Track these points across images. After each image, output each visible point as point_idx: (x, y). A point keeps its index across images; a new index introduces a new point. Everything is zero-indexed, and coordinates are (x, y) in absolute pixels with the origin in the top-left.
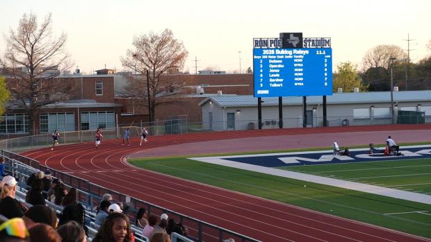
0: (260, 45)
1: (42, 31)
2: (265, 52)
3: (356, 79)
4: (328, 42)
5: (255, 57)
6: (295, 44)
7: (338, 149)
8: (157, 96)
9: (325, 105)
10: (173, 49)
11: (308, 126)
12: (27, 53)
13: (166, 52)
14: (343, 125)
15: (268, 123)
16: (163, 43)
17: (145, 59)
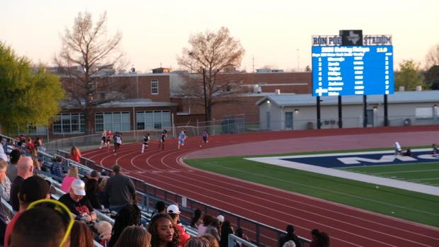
0: (319, 43)
1: (97, 29)
2: (324, 50)
3: (419, 77)
4: (389, 39)
5: (315, 55)
6: (355, 41)
7: (400, 150)
8: (213, 95)
9: (386, 104)
10: (230, 47)
11: (368, 126)
12: (82, 51)
13: (222, 50)
14: (405, 125)
15: (327, 123)
16: (219, 41)
17: (201, 57)
